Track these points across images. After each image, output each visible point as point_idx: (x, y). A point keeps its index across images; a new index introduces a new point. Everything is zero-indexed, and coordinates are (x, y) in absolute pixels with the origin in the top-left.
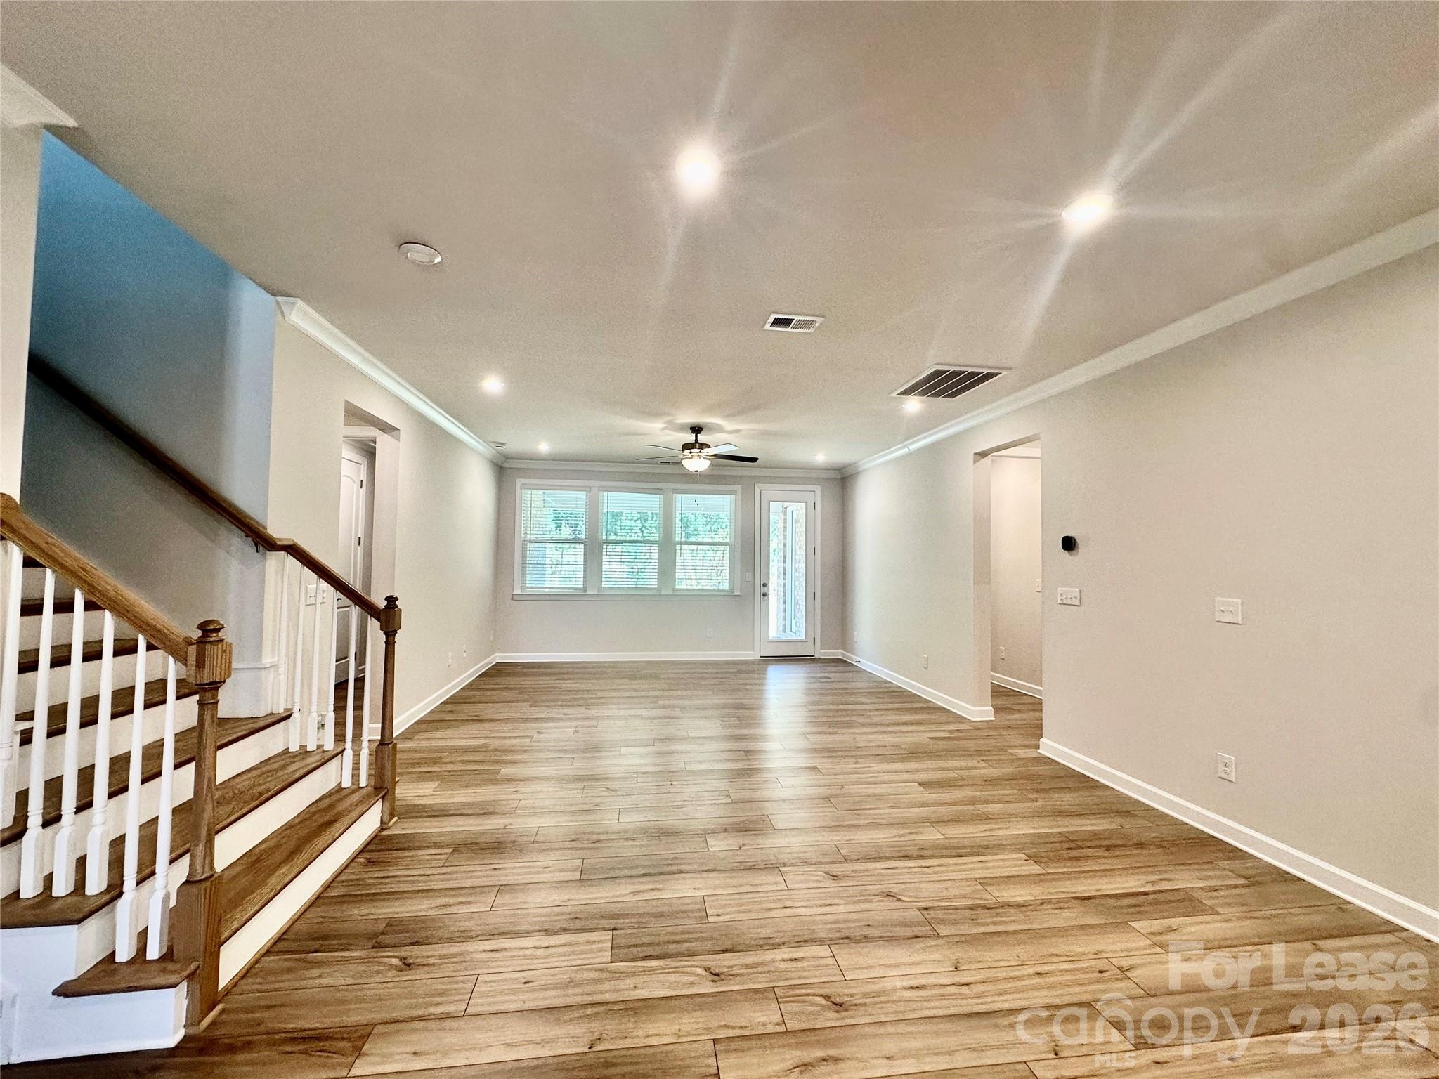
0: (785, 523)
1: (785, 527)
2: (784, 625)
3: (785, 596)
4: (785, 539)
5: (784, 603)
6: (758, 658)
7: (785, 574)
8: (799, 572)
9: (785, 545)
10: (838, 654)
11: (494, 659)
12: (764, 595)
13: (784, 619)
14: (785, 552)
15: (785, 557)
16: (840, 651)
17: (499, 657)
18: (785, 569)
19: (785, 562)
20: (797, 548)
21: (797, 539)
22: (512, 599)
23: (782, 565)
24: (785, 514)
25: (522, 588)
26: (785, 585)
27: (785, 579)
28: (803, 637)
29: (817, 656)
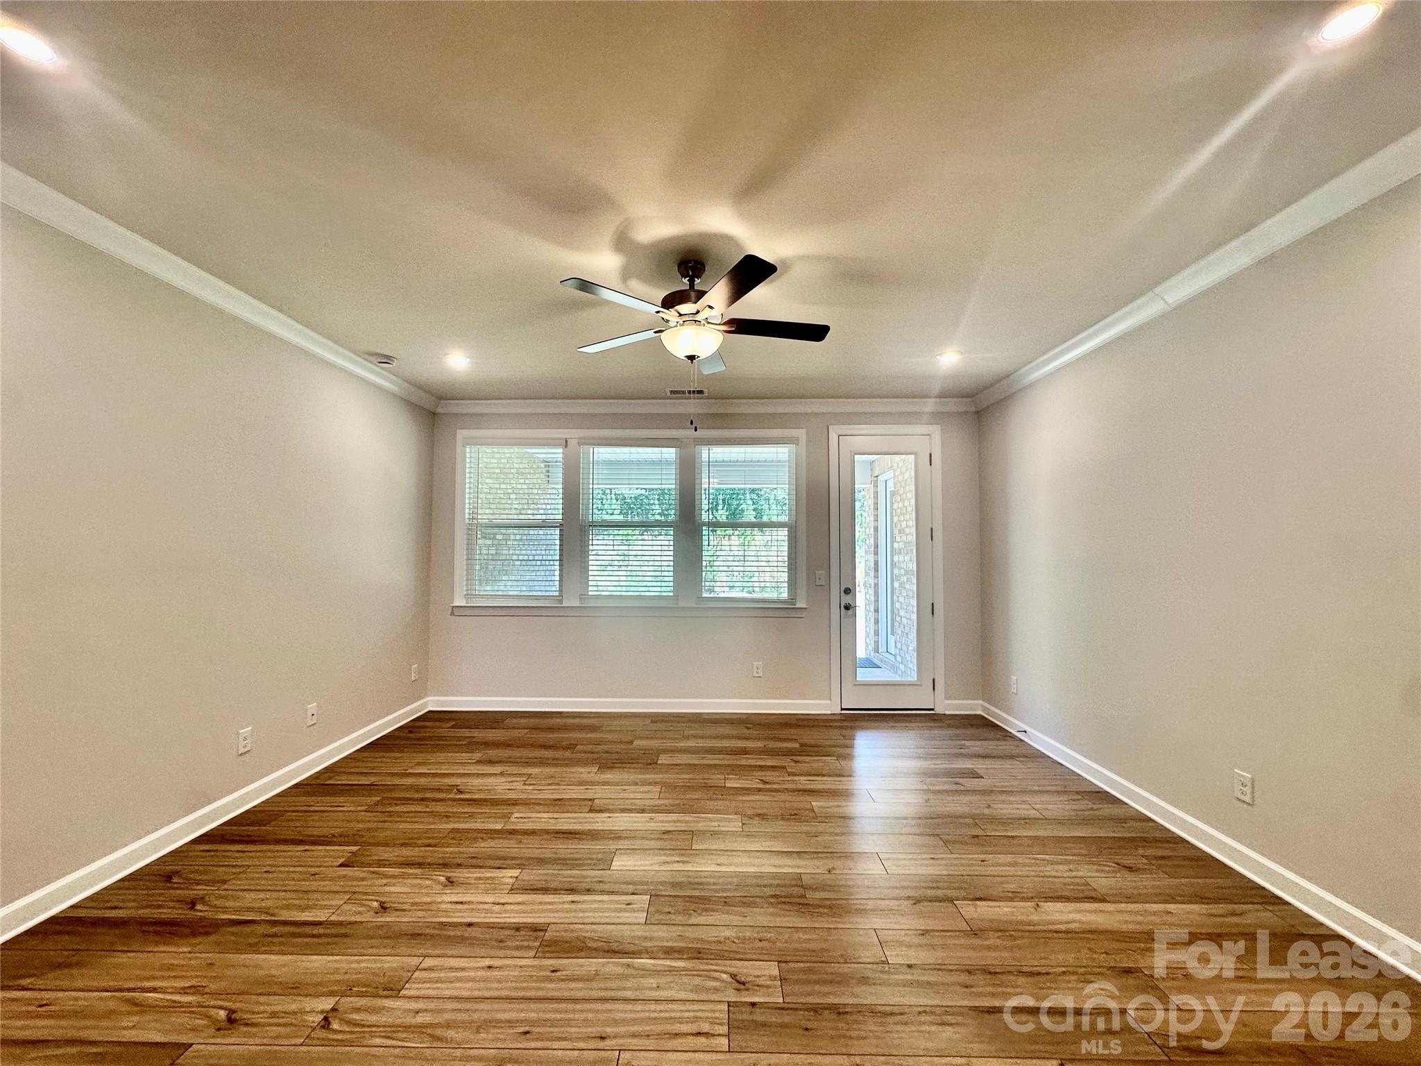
0: (876, 497)
1: (876, 504)
2: (877, 642)
3: (877, 601)
4: (876, 520)
5: (877, 611)
6: (838, 711)
7: (876, 570)
8: (900, 568)
9: (876, 529)
10: (976, 707)
11: (425, 704)
12: (847, 607)
13: (877, 633)
14: (876, 539)
15: (876, 547)
16: (980, 702)
17: (434, 703)
18: (876, 563)
19: (876, 553)
20: (896, 532)
21: (896, 519)
22: (452, 614)
23: (871, 557)
24: (876, 486)
25: (468, 596)
26: (876, 585)
27: (876, 577)
28: (913, 677)
29: (940, 710)
